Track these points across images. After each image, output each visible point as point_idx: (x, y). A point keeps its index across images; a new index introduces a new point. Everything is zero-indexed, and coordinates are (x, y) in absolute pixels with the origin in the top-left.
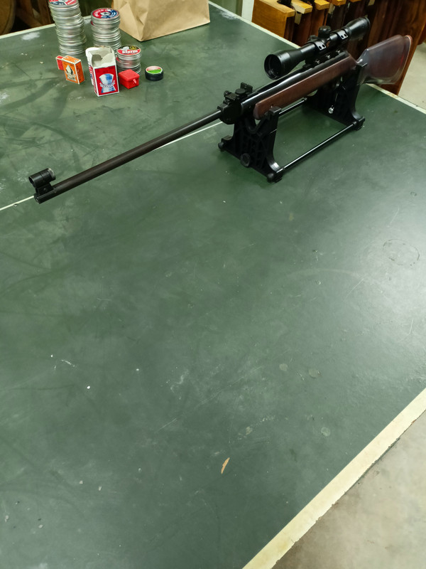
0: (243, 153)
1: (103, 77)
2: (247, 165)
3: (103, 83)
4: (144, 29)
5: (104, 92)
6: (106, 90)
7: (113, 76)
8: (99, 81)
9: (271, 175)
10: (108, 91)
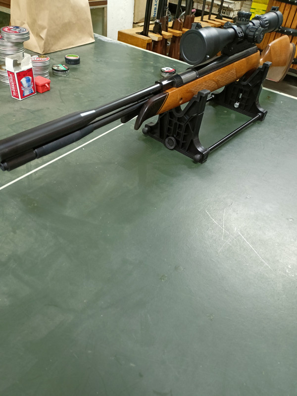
0: (168, 136)
1: (24, 80)
2: (172, 148)
3: (24, 86)
4: (45, 43)
5: (25, 95)
6: (27, 93)
7: (31, 78)
8: (21, 84)
9: (198, 156)
10: (28, 94)
